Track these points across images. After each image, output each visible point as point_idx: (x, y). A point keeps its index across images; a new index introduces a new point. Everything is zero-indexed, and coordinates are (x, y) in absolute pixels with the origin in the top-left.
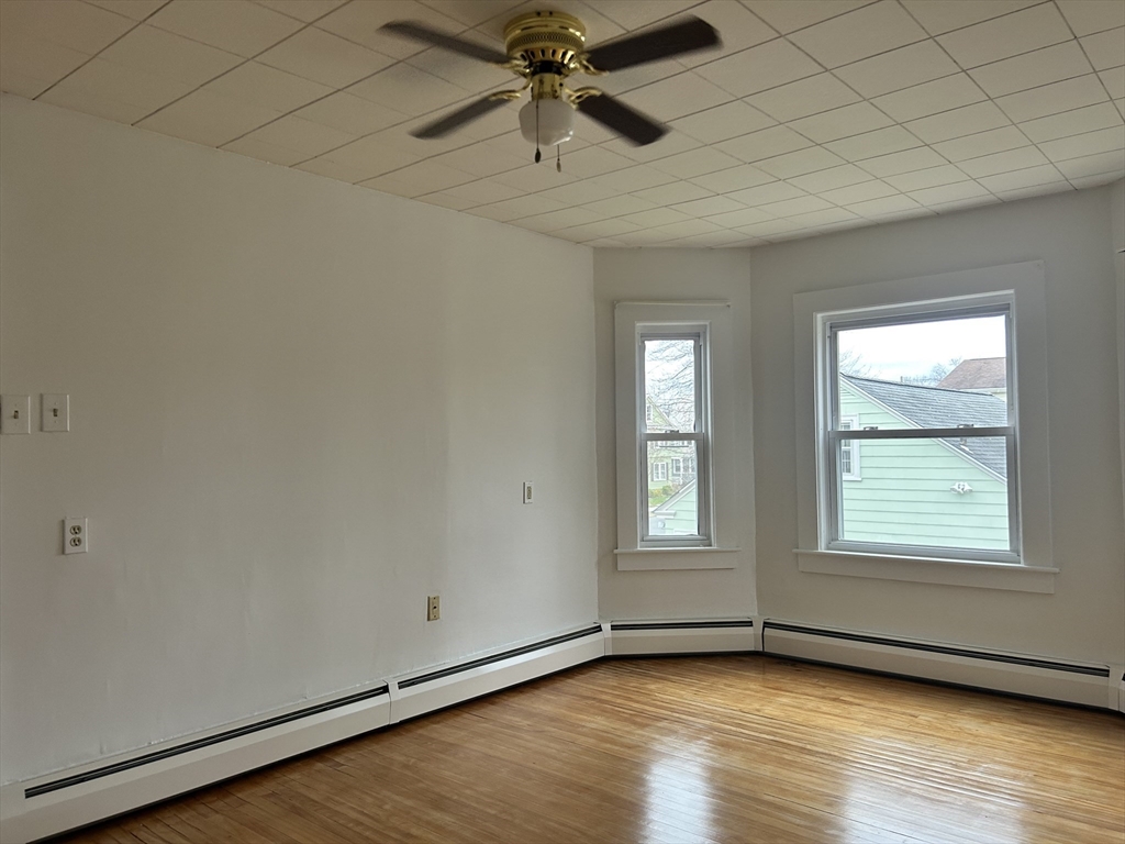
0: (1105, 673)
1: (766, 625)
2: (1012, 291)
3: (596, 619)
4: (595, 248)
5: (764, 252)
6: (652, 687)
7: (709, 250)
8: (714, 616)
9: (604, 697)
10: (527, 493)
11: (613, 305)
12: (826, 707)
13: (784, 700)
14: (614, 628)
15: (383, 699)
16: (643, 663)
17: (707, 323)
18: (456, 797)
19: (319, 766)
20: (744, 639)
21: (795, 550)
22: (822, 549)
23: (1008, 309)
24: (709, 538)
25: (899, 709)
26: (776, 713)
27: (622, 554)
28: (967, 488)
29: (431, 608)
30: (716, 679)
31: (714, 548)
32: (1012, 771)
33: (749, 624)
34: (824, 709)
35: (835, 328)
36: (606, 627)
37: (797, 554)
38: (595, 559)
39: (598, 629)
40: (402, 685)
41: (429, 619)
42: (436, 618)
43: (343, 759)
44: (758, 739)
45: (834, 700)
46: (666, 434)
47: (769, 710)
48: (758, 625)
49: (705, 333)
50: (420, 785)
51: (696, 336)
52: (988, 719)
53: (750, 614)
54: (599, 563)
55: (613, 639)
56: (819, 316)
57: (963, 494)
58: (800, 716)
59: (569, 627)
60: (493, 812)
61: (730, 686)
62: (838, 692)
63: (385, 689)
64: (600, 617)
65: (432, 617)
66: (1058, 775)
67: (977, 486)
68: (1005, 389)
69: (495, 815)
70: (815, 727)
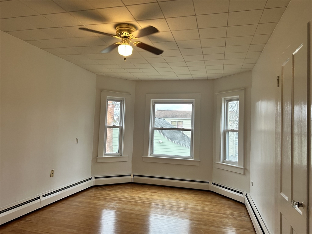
0: (208, 183)
1: (134, 175)
2: (194, 99)
3: (90, 176)
4: (97, 75)
5: (139, 82)
6: (109, 193)
7: (126, 80)
8: (126, 173)
9: (98, 196)
10: (77, 141)
11: (101, 91)
12: (153, 194)
13: (143, 193)
14: (95, 178)
15: (39, 200)
16: (103, 187)
17: (125, 98)
18: (72, 225)
19: (22, 221)
20: (128, 179)
21: (143, 156)
22: (149, 156)
23: (193, 103)
24: (121, 153)
25: (168, 193)
26: (143, 196)
27: (98, 158)
28: (162, 142)
29: (52, 173)
30: (124, 190)
31: (123, 156)
32: (196, 204)
33: (130, 175)
34: (153, 195)
35: (155, 103)
36: (93, 178)
37: (143, 157)
38: (91, 159)
39: (91, 178)
40: (44, 196)
41: (51, 177)
42: (53, 176)
43: (29, 218)
44: (142, 203)
45: (154, 192)
46: (112, 126)
47: (141, 196)
48: (132, 176)
49: (124, 101)
50: (59, 223)
51: (121, 101)
52: (187, 194)
53: (130, 173)
54: (92, 161)
55: (95, 181)
56: (152, 100)
57: (160, 143)
58: (149, 197)
59: (84, 178)
60: (85, 227)
61: (128, 191)
62: (155, 191)
63: (39, 198)
64: (91, 175)
65: (52, 176)
66: (205, 204)
67: (164, 141)
68: (191, 119)
69: (86, 228)
70: (153, 199)
